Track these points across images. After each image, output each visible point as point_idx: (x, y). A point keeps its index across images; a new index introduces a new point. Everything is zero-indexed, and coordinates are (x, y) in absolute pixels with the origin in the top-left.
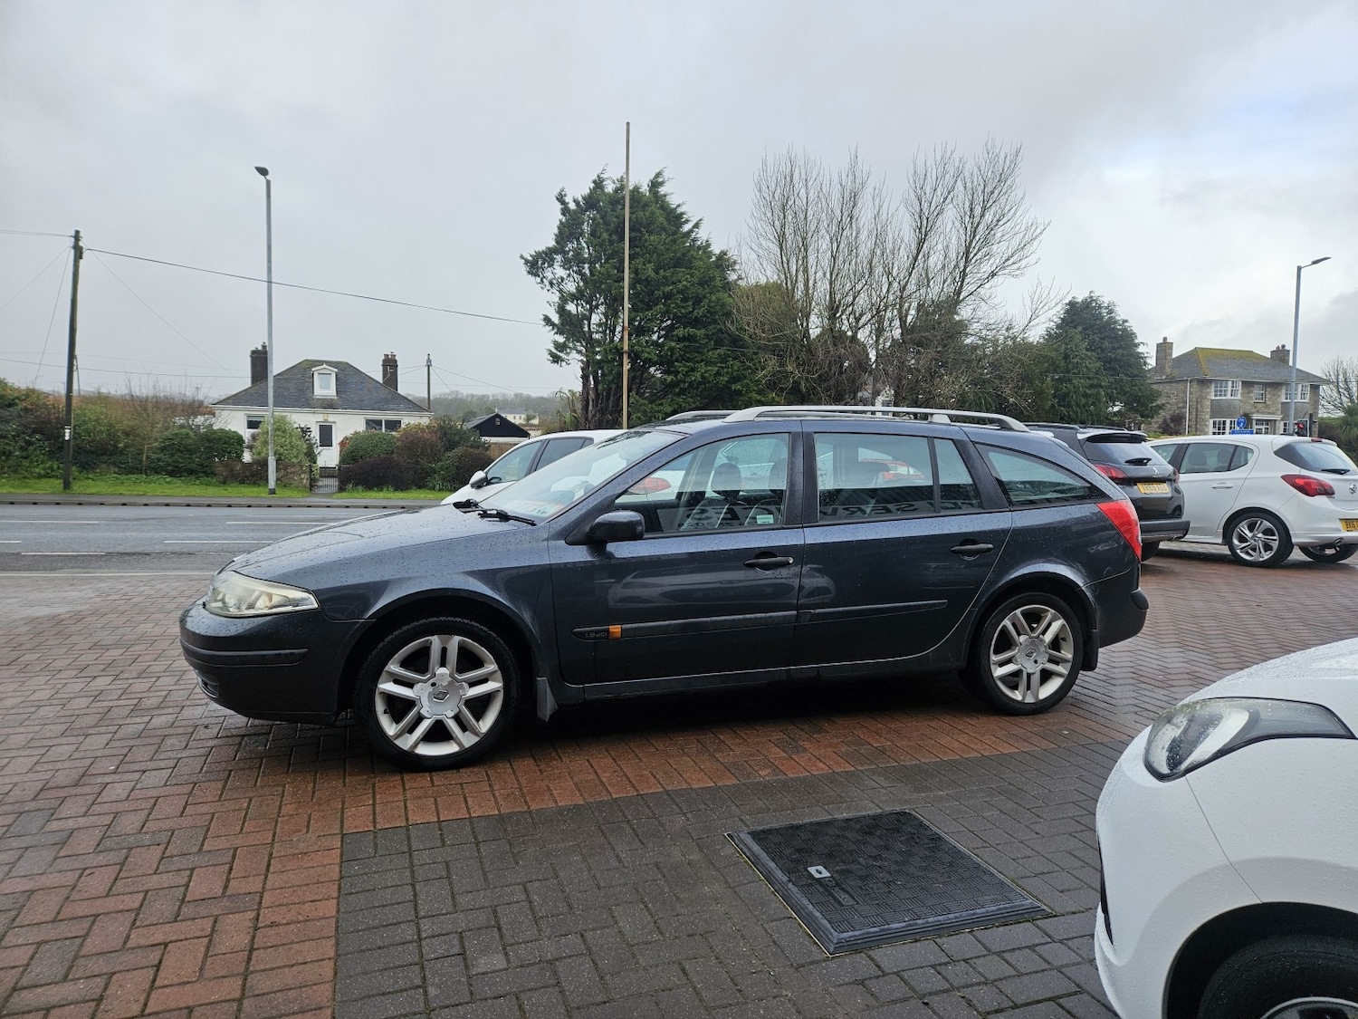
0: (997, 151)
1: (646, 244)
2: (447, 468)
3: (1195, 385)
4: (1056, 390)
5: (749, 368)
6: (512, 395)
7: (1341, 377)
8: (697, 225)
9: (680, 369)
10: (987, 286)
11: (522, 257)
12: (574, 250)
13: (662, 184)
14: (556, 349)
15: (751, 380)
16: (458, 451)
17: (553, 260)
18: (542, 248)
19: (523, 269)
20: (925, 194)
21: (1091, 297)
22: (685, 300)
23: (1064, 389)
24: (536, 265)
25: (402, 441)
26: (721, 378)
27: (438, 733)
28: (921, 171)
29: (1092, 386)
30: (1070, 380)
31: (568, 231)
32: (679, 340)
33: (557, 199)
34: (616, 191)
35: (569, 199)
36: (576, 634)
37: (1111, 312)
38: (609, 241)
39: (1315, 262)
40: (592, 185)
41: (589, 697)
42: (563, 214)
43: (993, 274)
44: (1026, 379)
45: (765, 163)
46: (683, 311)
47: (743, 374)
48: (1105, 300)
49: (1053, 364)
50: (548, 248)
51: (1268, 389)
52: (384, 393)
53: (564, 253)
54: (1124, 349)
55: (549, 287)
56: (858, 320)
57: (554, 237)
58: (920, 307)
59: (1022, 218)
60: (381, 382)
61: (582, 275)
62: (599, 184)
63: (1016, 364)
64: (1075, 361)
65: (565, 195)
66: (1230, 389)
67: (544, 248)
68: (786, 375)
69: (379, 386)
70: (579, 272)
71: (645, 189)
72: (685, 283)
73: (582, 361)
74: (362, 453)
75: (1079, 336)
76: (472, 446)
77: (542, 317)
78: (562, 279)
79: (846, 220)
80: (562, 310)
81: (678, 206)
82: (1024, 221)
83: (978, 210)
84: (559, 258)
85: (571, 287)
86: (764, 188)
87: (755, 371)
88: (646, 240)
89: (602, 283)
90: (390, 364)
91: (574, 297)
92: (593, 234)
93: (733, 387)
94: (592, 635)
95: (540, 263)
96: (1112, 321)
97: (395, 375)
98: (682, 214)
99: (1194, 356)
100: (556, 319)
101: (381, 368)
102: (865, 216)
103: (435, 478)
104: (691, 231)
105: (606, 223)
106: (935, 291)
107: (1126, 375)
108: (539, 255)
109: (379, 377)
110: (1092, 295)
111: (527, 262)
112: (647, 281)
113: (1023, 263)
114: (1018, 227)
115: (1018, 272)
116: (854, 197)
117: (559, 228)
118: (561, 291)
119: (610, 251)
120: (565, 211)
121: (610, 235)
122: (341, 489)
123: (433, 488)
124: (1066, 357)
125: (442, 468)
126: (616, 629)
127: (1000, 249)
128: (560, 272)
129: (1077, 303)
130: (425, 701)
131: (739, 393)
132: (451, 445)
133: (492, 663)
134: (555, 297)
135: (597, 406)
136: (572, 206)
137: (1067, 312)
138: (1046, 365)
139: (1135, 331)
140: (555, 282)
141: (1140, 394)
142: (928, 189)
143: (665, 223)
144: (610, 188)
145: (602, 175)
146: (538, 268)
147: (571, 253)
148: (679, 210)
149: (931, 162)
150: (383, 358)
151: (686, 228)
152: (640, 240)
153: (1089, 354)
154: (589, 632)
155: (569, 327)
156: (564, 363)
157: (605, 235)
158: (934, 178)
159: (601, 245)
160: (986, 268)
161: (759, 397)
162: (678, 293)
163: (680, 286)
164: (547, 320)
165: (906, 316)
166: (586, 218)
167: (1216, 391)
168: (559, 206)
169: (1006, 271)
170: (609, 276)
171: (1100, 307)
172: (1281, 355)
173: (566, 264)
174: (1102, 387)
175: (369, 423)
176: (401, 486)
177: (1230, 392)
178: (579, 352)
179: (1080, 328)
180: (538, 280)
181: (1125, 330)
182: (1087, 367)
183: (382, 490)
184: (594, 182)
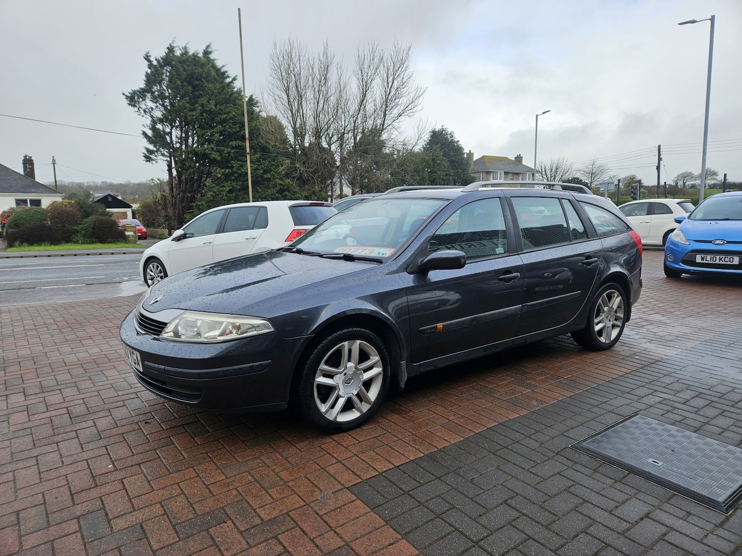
0: (400, 47)
1: (206, 89)
2: (86, 229)
3: (484, 173)
4: (430, 177)
5: (273, 165)
6: (100, 183)
7: (543, 170)
8: (234, 79)
9: (235, 165)
10: (397, 121)
11: (124, 94)
12: (159, 91)
13: (210, 52)
14: (148, 153)
15: (275, 172)
16: (93, 218)
17: (145, 96)
18: (137, 88)
19: (126, 102)
20: (364, 68)
21: (442, 129)
22: (234, 124)
23: (434, 177)
24: (133, 99)
25: (52, 213)
26: (259, 171)
27: (349, 406)
28: (362, 55)
29: (446, 175)
30: (436, 173)
31: (153, 79)
32: (233, 148)
33: (145, 58)
34: (182, 55)
35: (152, 59)
36: (421, 332)
37: (452, 137)
38: (182, 86)
39: (544, 113)
40: (167, 51)
41: (422, 370)
42: (150, 68)
43: (400, 115)
44: (416, 171)
45: (275, 46)
46: (234, 130)
47: (270, 169)
48: (449, 130)
49: (428, 163)
50: (141, 89)
51: (515, 176)
52: (28, 181)
53: (153, 93)
54: (459, 156)
55: (143, 114)
56: (330, 138)
57: (144, 82)
58: (363, 132)
59: (412, 84)
60: (23, 174)
61: (165, 107)
62: (171, 49)
63: (411, 163)
64: (438, 162)
65: (150, 56)
66: (499, 176)
67: (138, 89)
68: (296, 169)
69: (22, 177)
70: (163, 105)
71: (201, 55)
72: (234, 113)
73: (167, 160)
74: (22, 221)
75: (438, 149)
76: (101, 215)
77: (141, 132)
78: (152, 109)
79: (323, 81)
80: (153, 129)
81: (223, 66)
82: (414, 86)
83: (391, 79)
84: (149, 95)
85: (158, 114)
86: (276, 60)
87: (278, 166)
88: (206, 86)
89: (180, 111)
90: (28, 163)
91: (161, 121)
92: (170, 81)
93: (265, 176)
94: (429, 331)
95: (136, 98)
96: (452, 142)
97: (32, 170)
98: (226, 72)
99: (483, 159)
100: (150, 133)
101: (22, 165)
102: (333, 79)
103: (77, 236)
104: (232, 82)
105: (179, 75)
106: (370, 124)
107: (461, 169)
108: (134, 93)
109: (21, 171)
110: (443, 127)
111: (127, 97)
112: (210, 112)
113: (414, 109)
114: (410, 90)
115: (411, 114)
116: (327, 69)
117: (146, 76)
118: (152, 117)
119: (182, 92)
120: (151, 66)
121: (182, 83)
122: (10, 245)
123: (77, 242)
124: (433, 160)
125: (82, 229)
126: (440, 325)
127: (403, 101)
128: (150, 104)
129: (436, 131)
130: (341, 387)
131: (269, 180)
132: (87, 215)
133: (377, 356)
134: (148, 121)
135: (180, 188)
136: (155, 63)
137: (431, 136)
138: (424, 164)
139: (463, 146)
140: (147, 110)
141: (467, 179)
142: (366, 66)
143: (216, 76)
144: (178, 53)
145: (173, 45)
146: (135, 102)
147: (156, 93)
148: (223, 70)
149: (367, 51)
150: (23, 158)
151: (228, 80)
152: (202, 86)
153: (444, 158)
154: (427, 329)
155: (158, 139)
156: (154, 162)
157: (179, 82)
158: (369, 60)
159: (177, 88)
160: (395, 112)
161: (280, 182)
162: (230, 119)
163: (231, 115)
164: (144, 134)
165: (357, 135)
166: (164, 71)
167: (493, 177)
168: (146, 63)
169: (406, 114)
170: (185, 108)
171: (447, 134)
172: (519, 159)
173: (154, 99)
174: (450, 175)
175: (18, 202)
176: (54, 241)
177: (499, 178)
178: (163, 155)
179: (439, 145)
180: (136, 109)
181: (458, 146)
182: (444, 165)
183: (40, 245)
184: (168, 48)
